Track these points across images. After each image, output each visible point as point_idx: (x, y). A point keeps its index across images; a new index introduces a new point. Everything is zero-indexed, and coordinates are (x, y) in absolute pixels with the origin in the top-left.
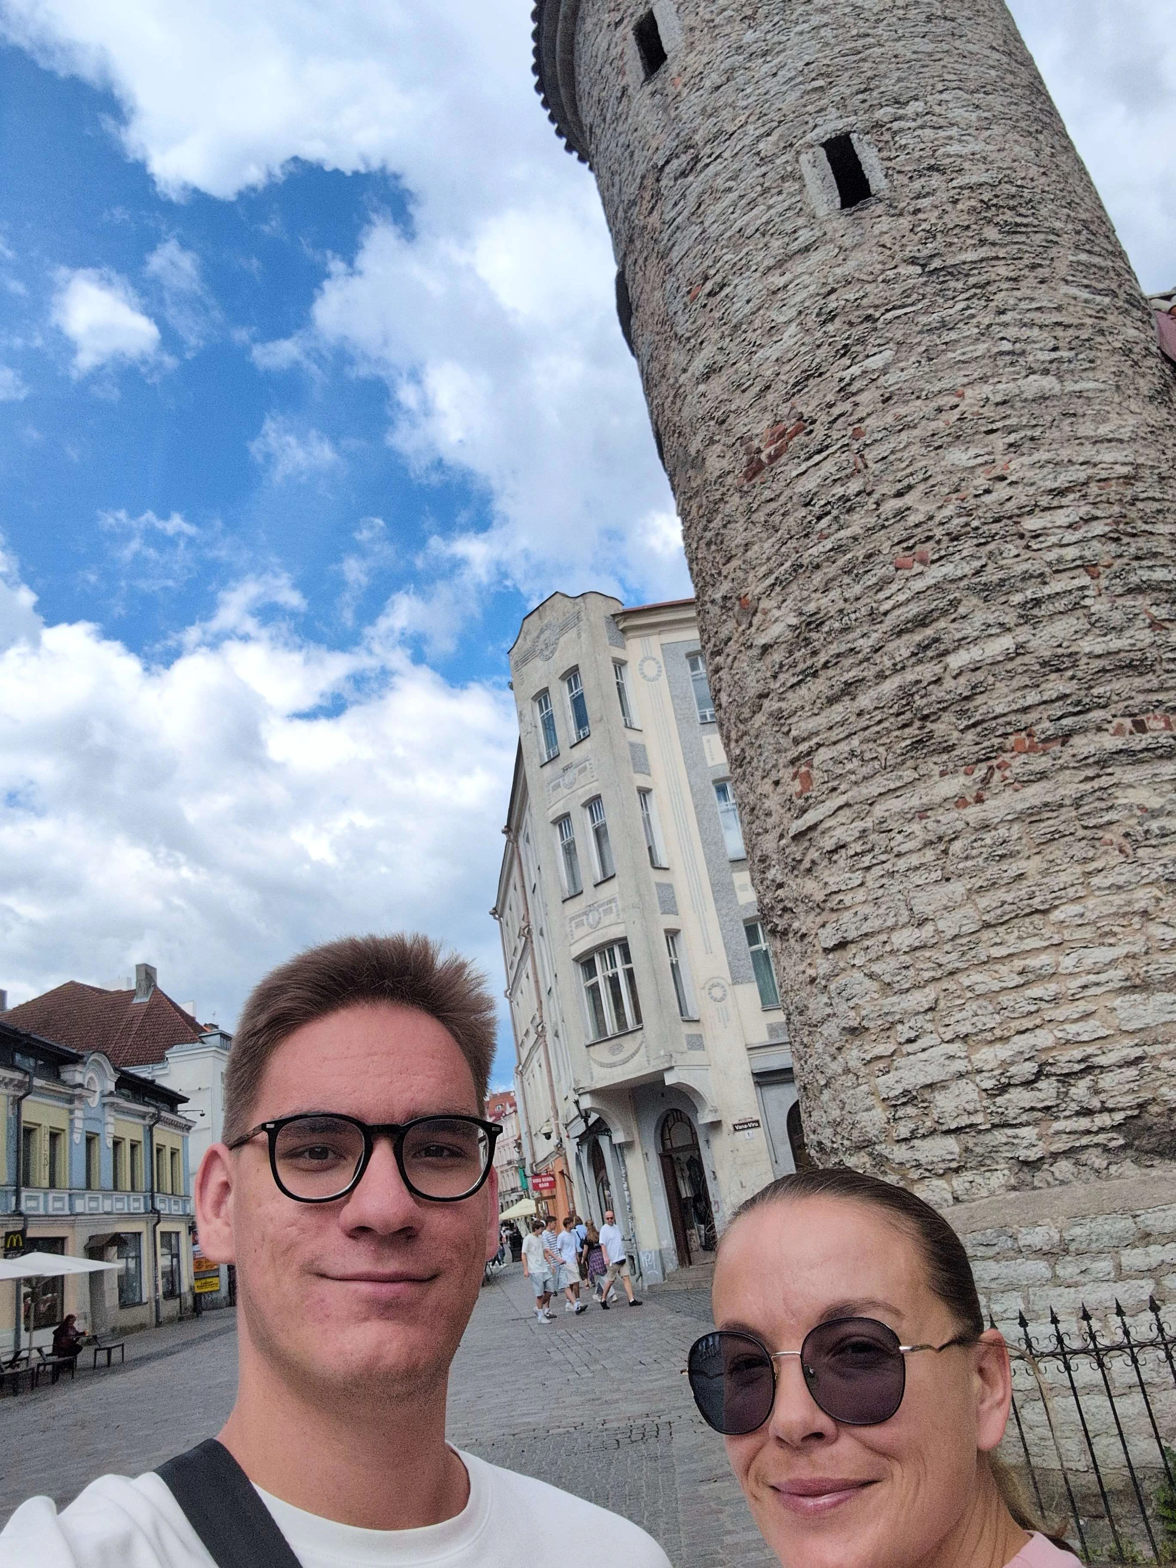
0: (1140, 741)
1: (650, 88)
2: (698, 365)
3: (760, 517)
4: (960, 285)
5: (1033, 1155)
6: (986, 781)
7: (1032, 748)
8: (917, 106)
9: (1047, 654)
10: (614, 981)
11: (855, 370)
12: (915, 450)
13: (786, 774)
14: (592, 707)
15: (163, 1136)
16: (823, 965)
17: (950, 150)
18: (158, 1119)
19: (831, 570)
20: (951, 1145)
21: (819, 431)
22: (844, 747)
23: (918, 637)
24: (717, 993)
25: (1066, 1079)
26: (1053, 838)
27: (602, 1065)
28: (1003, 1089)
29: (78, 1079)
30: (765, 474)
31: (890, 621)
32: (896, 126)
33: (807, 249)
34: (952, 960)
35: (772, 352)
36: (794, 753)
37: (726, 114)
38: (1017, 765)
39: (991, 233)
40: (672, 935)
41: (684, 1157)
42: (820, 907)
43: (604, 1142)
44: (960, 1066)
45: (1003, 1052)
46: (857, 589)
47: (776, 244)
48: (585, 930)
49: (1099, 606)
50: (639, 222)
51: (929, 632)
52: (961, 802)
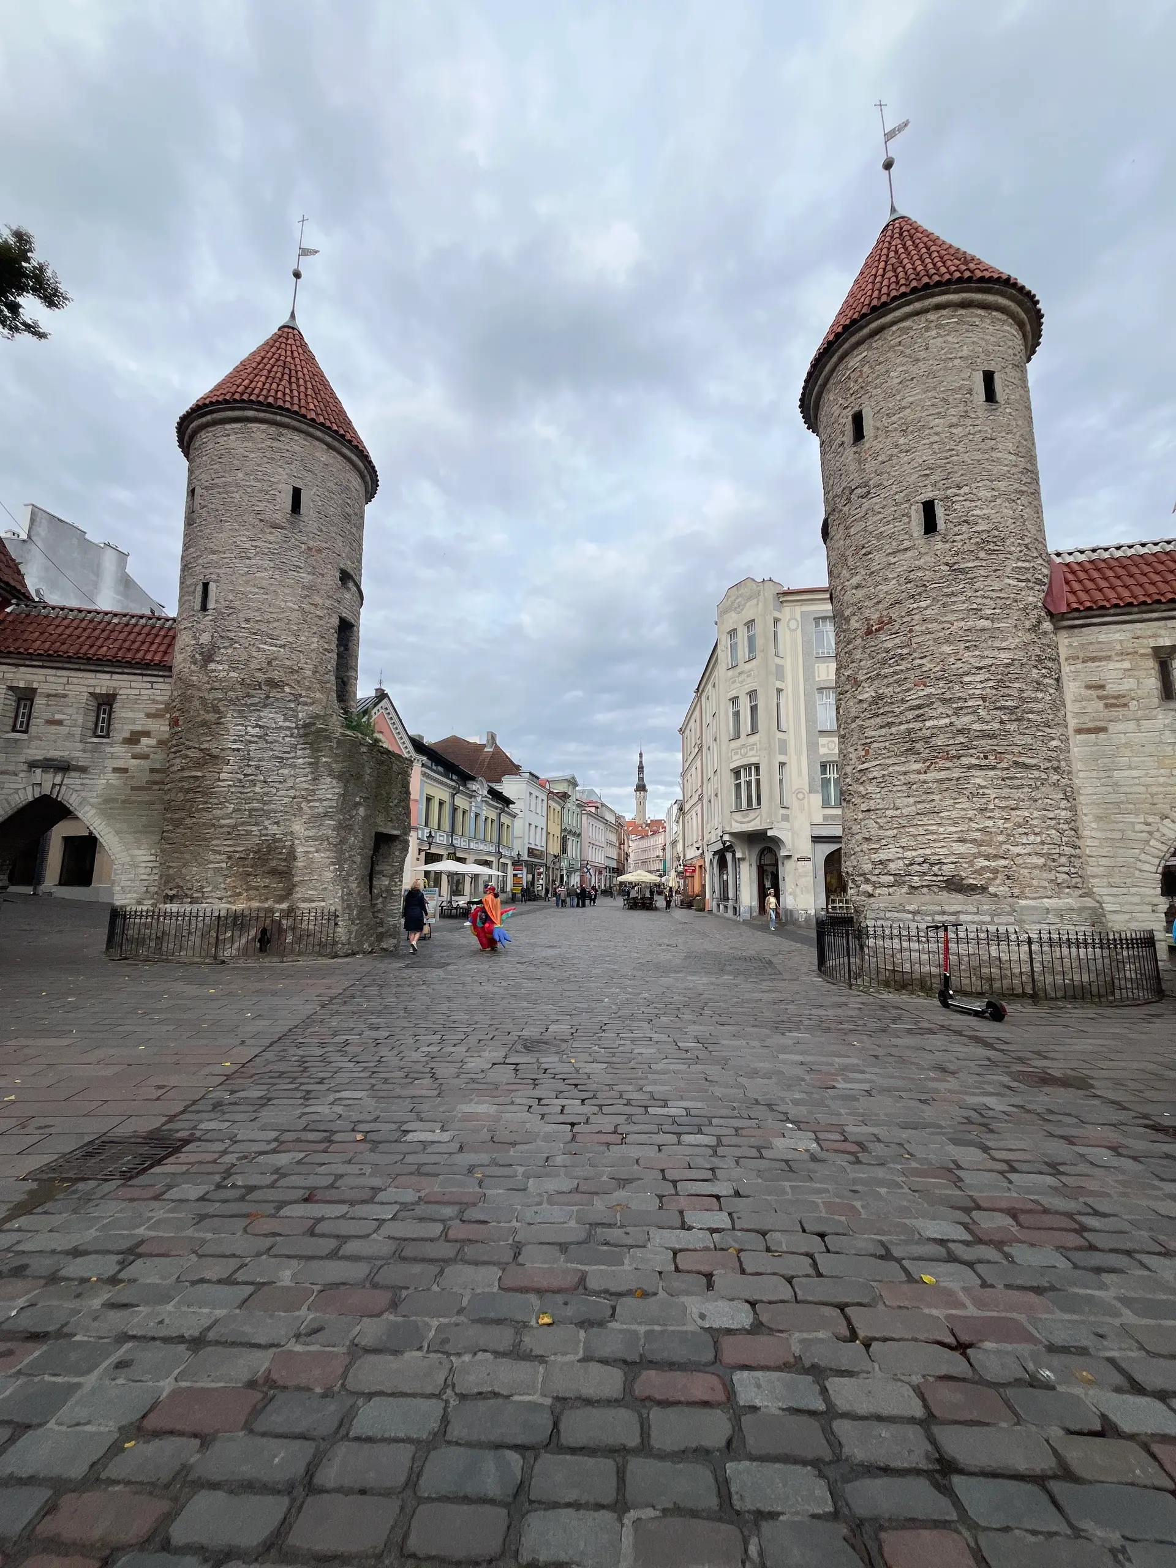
0: (984, 762)
1: (855, 449)
2: (854, 581)
3: (868, 651)
4: (963, 577)
5: (916, 885)
6: (929, 767)
7: (947, 759)
8: (966, 489)
9: (960, 727)
10: (749, 783)
11: (915, 606)
12: (930, 642)
13: (860, 748)
14: (759, 642)
15: (505, 819)
16: (861, 816)
17: (975, 513)
18: (504, 811)
19: (891, 680)
20: (891, 878)
21: (897, 625)
22: (883, 744)
23: (917, 712)
24: (800, 796)
25: (932, 865)
26: (947, 790)
27: (737, 822)
28: (912, 864)
29: (474, 788)
30: (873, 635)
31: (908, 704)
32: (954, 499)
33: (906, 550)
34: (904, 822)
35: (885, 588)
36: (864, 741)
37: (885, 476)
38: (941, 763)
39: (982, 555)
40: (782, 765)
41: (770, 869)
42: (863, 796)
43: (729, 856)
44: (900, 855)
45: (914, 853)
46: (899, 689)
47: (894, 544)
48: (738, 756)
49: (982, 713)
50: (840, 506)
51: (921, 711)
52: (919, 772)
